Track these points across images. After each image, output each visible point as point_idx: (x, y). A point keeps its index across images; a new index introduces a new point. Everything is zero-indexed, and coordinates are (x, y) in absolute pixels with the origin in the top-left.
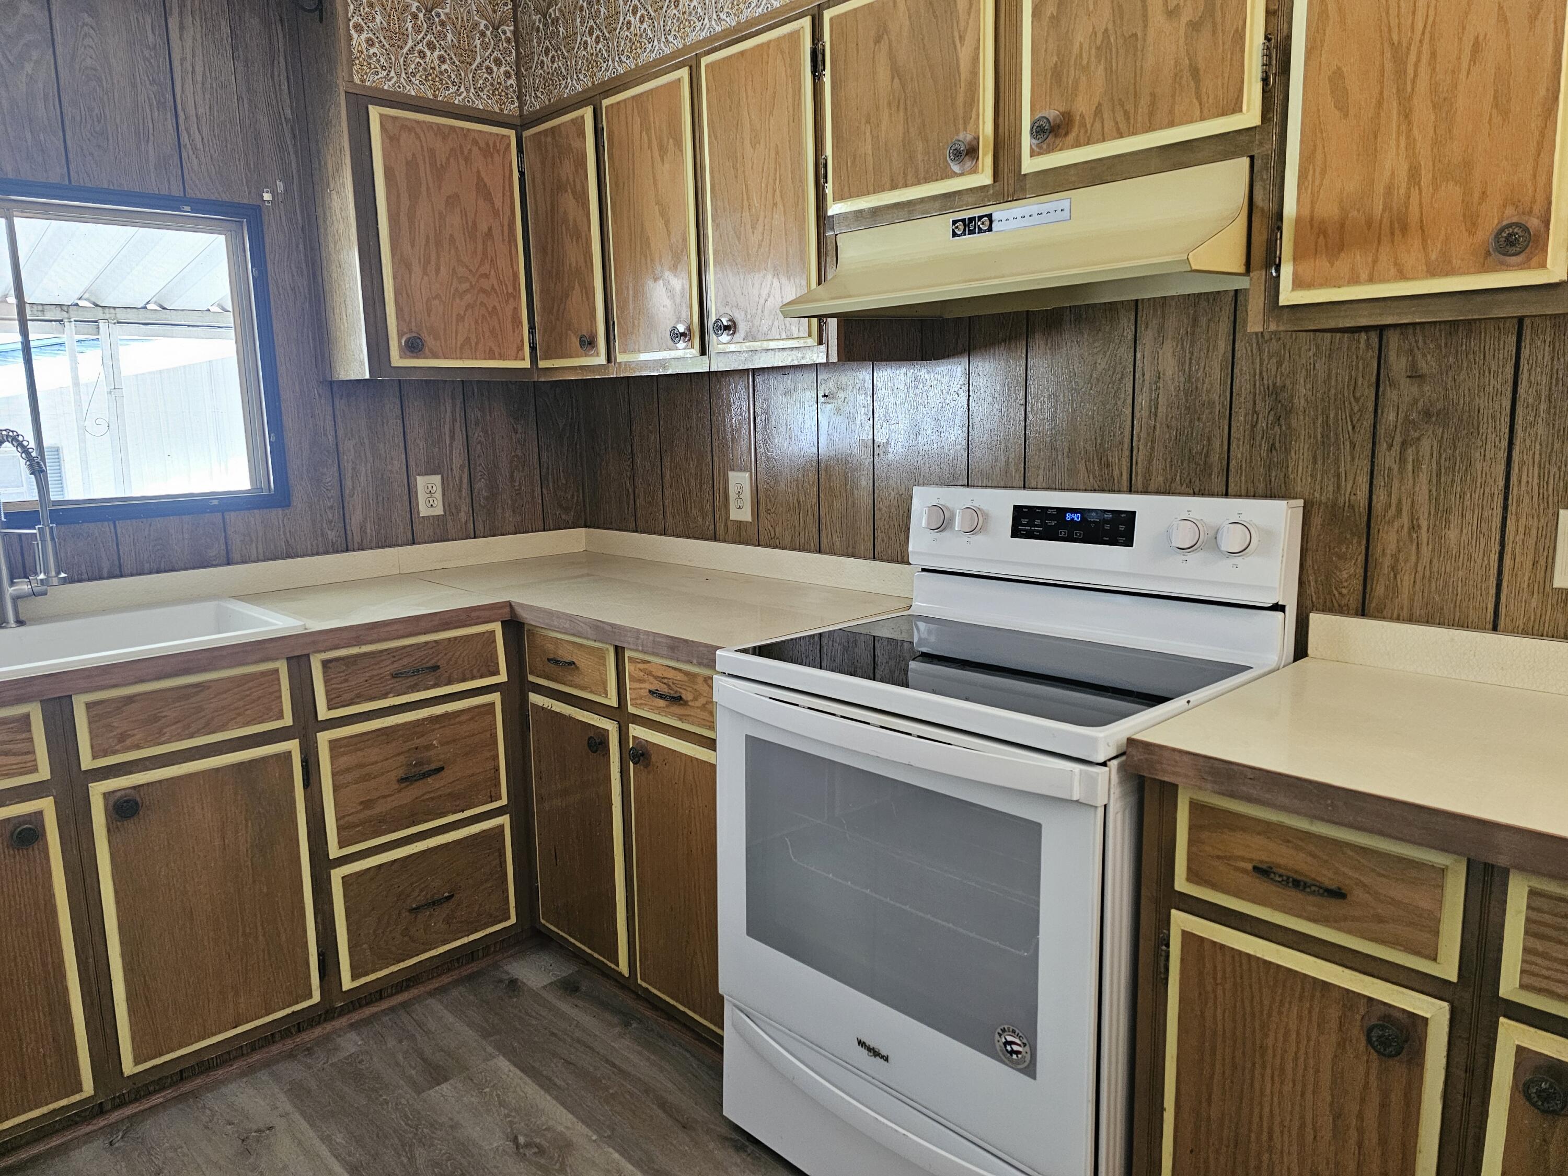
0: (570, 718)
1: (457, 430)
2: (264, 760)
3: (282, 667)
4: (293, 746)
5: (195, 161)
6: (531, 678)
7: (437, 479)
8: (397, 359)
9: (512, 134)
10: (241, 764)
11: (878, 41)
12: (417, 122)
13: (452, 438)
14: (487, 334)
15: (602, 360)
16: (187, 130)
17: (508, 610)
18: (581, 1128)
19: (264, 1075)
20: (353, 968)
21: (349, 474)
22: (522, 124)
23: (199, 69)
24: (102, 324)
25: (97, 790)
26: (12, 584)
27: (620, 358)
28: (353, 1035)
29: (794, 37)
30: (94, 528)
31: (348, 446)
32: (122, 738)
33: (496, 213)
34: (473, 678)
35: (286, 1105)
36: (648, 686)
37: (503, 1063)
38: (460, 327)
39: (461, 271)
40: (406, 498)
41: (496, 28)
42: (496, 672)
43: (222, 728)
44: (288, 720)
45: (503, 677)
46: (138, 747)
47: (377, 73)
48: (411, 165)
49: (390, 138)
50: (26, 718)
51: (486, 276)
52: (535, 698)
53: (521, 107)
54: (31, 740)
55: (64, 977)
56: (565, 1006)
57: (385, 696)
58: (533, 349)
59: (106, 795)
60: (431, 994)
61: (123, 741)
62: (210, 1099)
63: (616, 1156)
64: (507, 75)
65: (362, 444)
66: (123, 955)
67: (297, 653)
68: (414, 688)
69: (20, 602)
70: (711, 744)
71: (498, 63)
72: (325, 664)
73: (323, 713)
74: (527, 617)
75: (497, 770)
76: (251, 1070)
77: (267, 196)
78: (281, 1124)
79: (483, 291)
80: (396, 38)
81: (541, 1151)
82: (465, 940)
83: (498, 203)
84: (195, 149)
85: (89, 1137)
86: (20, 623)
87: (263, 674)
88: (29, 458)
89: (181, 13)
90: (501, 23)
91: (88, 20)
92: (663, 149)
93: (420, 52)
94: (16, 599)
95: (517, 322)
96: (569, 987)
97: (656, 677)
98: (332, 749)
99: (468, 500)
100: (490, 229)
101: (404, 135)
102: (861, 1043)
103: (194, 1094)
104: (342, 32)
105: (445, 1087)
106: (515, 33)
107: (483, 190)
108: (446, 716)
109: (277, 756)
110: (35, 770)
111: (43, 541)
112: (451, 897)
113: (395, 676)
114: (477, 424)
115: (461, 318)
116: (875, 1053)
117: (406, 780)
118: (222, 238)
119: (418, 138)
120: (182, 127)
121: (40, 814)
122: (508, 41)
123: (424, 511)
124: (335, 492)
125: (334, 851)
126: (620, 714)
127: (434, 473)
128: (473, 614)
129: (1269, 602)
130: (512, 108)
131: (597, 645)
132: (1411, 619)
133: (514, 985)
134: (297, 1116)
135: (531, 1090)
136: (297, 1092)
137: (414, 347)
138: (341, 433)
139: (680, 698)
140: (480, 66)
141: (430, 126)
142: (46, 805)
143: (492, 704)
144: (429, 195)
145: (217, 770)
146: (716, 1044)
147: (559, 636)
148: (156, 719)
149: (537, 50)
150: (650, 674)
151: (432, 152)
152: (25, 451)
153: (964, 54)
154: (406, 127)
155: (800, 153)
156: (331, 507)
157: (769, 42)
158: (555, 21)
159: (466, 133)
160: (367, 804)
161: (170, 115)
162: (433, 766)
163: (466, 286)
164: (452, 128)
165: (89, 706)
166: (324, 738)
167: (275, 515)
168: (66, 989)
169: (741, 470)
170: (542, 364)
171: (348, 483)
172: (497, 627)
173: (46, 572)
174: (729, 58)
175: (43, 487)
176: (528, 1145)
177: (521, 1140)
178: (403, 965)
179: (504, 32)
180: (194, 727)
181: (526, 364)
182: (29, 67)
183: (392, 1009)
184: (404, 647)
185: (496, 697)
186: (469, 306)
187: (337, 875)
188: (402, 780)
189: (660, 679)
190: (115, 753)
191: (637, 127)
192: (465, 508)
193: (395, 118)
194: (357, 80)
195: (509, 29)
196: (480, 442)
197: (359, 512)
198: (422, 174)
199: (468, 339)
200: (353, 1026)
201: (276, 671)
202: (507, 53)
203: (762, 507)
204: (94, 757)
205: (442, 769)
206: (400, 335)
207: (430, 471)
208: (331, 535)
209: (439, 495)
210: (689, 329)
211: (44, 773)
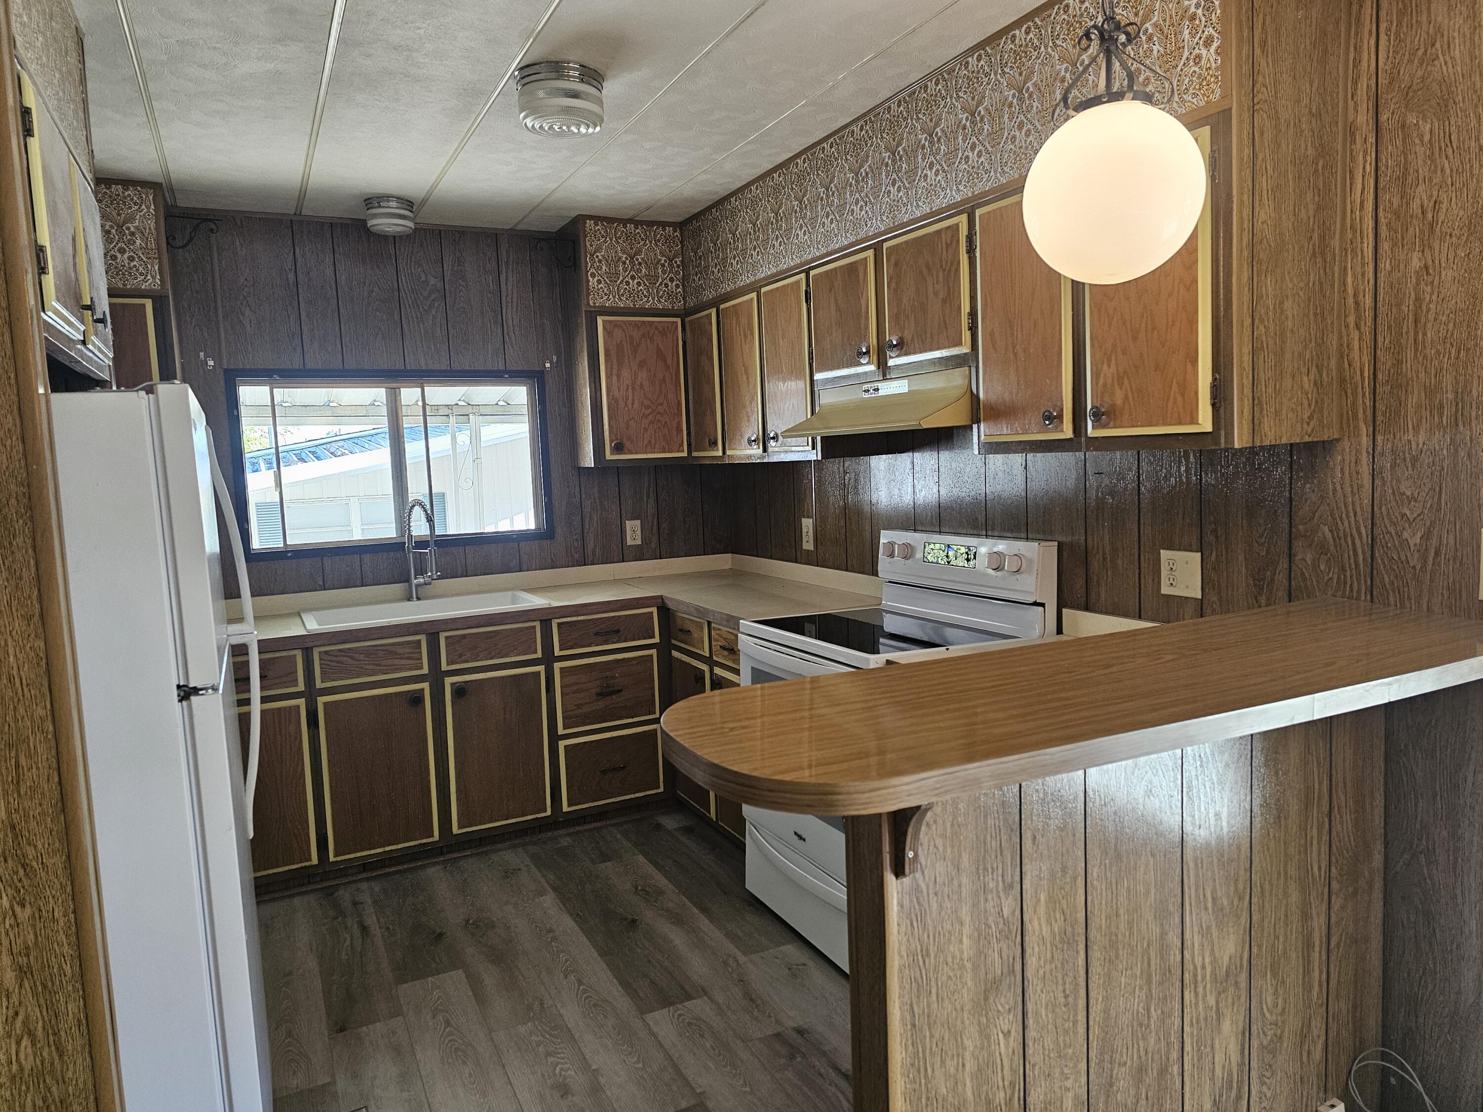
0: (689, 664)
1: (651, 494)
2: (527, 674)
3: (537, 624)
4: (541, 668)
5: (512, 350)
6: (673, 642)
7: (638, 522)
8: (609, 456)
9: (679, 320)
10: (515, 676)
11: (831, 290)
12: (623, 321)
13: (648, 497)
14: (662, 438)
15: (720, 453)
16: (508, 334)
17: (660, 600)
18: (671, 886)
19: (520, 850)
20: (568, 800)
21: (587, 520)
22: (684, 314)
23: (515, 300)
24: (471, 416)
25: (449, 681)
26: (416, 578)
27: (728, 452)
28: (568, 839)
29: (798, 283)
30: (455, 550)
31: (587, 503)
32: (460, 656)
33: (668, 368)
34: (639, 639)
35: (528, 861)
36: (720, 643)
37: (641, 858)
38: (645, 436)
39: (646, 402)
40: (619, 534)
41: (671, 261)
42: (653, 637)
43: (507, 656)
44: (539, 655)
45: (657, 640)
46: (467, 661)
47: (602, 298)
48: (620, 347)
49: (608, 332)
50: (420, 641)
51: (662, 404)
52: (675, 654)
53: (685, 304)
54: (421, 653)
55: (429, 774)
56: (683, 839)
57: (589, 645)
58: (689, 445)
59: (452, 684)
60: (613, 825)
61: (460, 659)
62: (495, 857)
63: (685, 899)
64: (677, 286)
65: (595, 502)
66: (456, 768)
67: (545, 618)
68: (606, 642)
69: (419, 589)
70: (737, 672)
71: (672, 280)
72: (559, 625)
73: (557, 652)
74: (670, 605)
75: (654, 696)
76: (514, 847)
77: (548, 365)
78: (524, 869)
79: (659, 413)
80: (613, 276)
81: (647, 893)
82: (632, 796)
83: (669, 362)
84: (511, 344)
85: (435, 864)
86: (418, 599)
87: (527, 628)
88: (427, 514)
89: (507, 273)
90: (675, 256)
91: (462, 283)
92: (746, 336)
93: (627, 282)
94: (417, 586)
95: (679, 430)
96: (688, 831)
97: (724, 639)
98: (561, 673)
99: (657, 536)
100: (664, 377)
101: (616, 330)
102: (796, 833)
103: (486, 853)
104: (584, 278)
105: (609, 864)
106: (682, 261)
107: (660, 355)
108: (624, 660)
109: (533, 673)
110: (421, 668)
111: (431, 556)
112: (624, 768)
113: (596, 634)
114: (663, 489)
115: (646, 429)
116: (800, 837)
117: (601, 695)
118: (525, 388)
119: (624, 330)
120: (505, 332)
121: (423, 690)
122: (678, 266)
123: (629, 542)
124: (579, 531)
125: (561, 731)
126: (709, 661)
127: (636, 519)
128: (640, 602)
129: (1032, 600)
130: (679, 305)
131: (698, 620)
132: (1106, 613)
133: (658, 826)
134: (532, 866)
135: (651, 869)
136: (534, 858)
137: (618, 448)
138: (583, 496)
139: (733, 650)
140: (661, 284)
141: (630, 323)
142: (426, 686)
143: (652, 656)
144: (629, 362)
145: (503, 677)
146: (742, 848)
147: (684, 616)
148: (476, 648)
149: (692, 272)
150: (721, 636)
151: (631, 337)
152: (425, 511)
153: (863, 302)
154: (616, 325)
155: (802, 345)
156: (577, 540)
157: (788, 285)
158: (700, 258)
159: (651, 324)
160: (579, 706)
161: (500, 328)
162: (616, 688)
163: (650, 410)
164: (643, 322)
165: (447, 638)
166: (557, 666)
167: (546, 543)
168: (429, 782)
169: (808, 517)
170: (695, 454)
171: (587, 526)
172: (654, 610)
173: (432, 572)
174: (772, 290)
175: (432, 528)
176: (642, 890)
177: (639, 888)
178: (596, 804)
179: (676, 262)
180: (493, 653)
181: (685, 454)
182: (433, 312)
183: (591, 830)
184: (600, 619)
185: (654, 652)
186: (651, 422)
187: (562, 744)
188: (598, 694)
189: (725, 639)
190: (457, 663)
191: (734, 322)
192: (655, 540)
193: (611, 322)
194: (592, 304)
195: (678, 260)
196: (665, 500)
197: (592, 542)
198: (626, 351)
199: (650, 442)
200: (569, 835)
201: (534, 627)
202: (677, 273)
203: (819, 542)
204: (448, 665)
205: (621, 690)
206: (611, 442)
207: (633, 518)
208: (576, 556)
209: (639, 532)
210: (758, 438)
211: (425, 670)
